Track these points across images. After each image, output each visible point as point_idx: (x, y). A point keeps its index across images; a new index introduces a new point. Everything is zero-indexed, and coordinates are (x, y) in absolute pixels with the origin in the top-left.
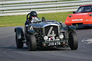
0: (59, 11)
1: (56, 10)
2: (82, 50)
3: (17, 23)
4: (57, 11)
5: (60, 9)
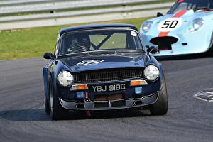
0: (130, 14)
1: (123, 12)
2: (195, 121)
3: (18, 49)
4: (125, 14)
5: (131, 11)
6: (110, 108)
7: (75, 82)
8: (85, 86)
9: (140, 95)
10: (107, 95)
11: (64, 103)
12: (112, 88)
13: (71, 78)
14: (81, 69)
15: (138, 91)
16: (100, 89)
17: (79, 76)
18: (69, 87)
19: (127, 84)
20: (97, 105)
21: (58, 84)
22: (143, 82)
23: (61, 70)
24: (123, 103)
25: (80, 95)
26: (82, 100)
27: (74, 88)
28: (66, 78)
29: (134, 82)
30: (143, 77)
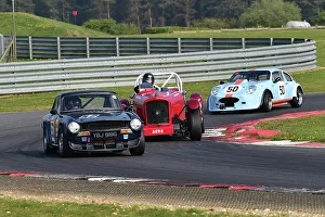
6: (105, 150)
7: (80, 130)
8: (88, 133)
9: (126, 141)
10: (104, 140)
11: (73, 146)
12: (107, 135)
13: (78, 127)
14: (85, 121)
15: (126, 137)
16: (98, 136)
17: (83, 126)
18: (76, 134)
19: (118, 132)
20: (96, 147)
21: (68, 131)
22: (129, 131)
23: (71, 121)
24: (115, 146)
25: (84, 140)
26: (85, 143)
27: (80, 134)
28: (74, 127)
29: (123, 130)
30: (130, 127)
